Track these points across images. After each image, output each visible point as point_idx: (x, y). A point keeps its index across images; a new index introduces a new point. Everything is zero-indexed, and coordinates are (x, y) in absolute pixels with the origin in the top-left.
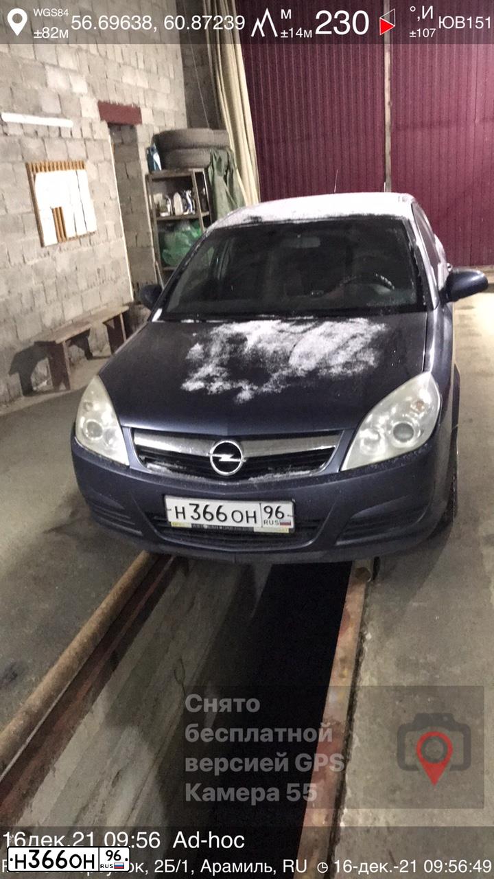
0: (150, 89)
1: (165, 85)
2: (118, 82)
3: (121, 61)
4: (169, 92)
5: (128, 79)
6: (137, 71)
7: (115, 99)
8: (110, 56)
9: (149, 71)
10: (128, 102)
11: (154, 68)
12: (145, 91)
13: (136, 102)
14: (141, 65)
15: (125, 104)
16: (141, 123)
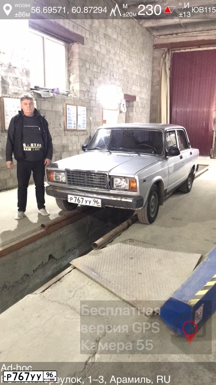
0: (140, 91)
1: (145, 90)
2: (131, 89)
3: (132, 83)
4: (146, 92)
5: (134, 88)
6: (137, 86)
7: (129, 93)
8: (130, 82)
9: (140, 86)
10: (133, 94)
11: (142, 86)
12: (139, 92)
13: (135, 95)
14: (138, 84)
15: (132, 95)
16: (135, 101)
